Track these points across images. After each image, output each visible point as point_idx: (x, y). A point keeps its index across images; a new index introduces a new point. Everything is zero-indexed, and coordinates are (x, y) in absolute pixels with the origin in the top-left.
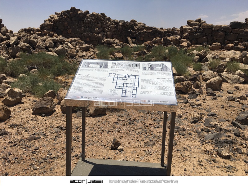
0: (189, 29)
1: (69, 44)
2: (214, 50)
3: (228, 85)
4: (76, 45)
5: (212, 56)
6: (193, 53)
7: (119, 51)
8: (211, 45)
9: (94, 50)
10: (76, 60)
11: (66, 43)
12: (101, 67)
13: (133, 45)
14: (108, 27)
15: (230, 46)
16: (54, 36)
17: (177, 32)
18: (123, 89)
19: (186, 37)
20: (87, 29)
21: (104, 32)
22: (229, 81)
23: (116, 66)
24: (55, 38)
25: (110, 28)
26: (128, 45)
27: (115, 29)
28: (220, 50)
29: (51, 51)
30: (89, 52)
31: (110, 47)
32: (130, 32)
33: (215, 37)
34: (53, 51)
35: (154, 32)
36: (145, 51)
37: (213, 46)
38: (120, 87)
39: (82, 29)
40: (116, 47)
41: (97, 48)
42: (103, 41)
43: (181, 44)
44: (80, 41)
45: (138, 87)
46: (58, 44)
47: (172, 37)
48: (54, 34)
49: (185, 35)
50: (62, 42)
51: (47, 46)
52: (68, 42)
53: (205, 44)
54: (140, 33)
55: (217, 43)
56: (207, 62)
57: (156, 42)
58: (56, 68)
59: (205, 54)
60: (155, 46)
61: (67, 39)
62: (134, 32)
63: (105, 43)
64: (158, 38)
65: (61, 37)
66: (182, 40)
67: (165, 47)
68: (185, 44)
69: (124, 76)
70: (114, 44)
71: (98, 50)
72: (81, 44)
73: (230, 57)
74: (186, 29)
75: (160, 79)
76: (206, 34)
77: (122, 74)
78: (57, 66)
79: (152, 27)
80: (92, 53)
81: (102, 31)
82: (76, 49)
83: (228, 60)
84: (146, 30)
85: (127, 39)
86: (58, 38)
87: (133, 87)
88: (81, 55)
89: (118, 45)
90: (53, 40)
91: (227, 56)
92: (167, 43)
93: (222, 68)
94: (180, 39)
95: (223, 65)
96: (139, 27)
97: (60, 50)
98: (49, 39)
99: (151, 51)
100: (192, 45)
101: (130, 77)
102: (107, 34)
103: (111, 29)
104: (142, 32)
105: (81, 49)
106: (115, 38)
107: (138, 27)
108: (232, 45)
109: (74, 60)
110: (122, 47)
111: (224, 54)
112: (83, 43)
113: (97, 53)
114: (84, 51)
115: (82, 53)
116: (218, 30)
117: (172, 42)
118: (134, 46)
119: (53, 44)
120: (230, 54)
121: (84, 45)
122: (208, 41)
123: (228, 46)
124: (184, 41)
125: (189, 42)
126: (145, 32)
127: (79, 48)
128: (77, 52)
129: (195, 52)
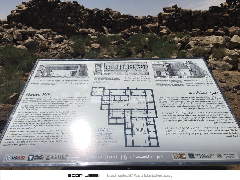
0: (168, 15)
1: (40, 36)
2: (195, 36)
3: (216, 73)
4: (48, 36)
5: (195, 42)
6: (175, 40)
7: (96, 41)
8: (190, 31)
9: (68, 41)
10: (49, 53)
11: (36, 34)
12: (74, 74)
13: (110, 34)
14: (82, 16)
15: (210, 31)
16: (23, 28)
17: (154, 20)
18: (125, 124)
19: (165, 24)
20: (59, 19)
21: (78, 21)
22: (217, 68)
23: (103, 72)
24: (24, 30)
25: (85, 17)
26: (105, 34)
27: (89, 19)
28: (200, 36)
29: (19, 44)
30: (63, 43)
31: (85, 37)
32: (106, 21)
33: (194, 23)
34: (22, 44)
35: (131, 20)
36: (123, 40)
37: (193, 32)
38: (119, 121)
39: (54, 19)
40: (92, 37)
41: (72, 39)
42: (77, 31)
43: (161, 32)
44: (52, 32)
45: (157, 117)
46: (28, 36)
47: (150, 24)
48: (23, 26)
49: (164, 22)
50: (32, 34)
51: (15, 38)
52: (39, 33)
53: (184, 30)
54: (116, 22)
55: (197, 29)
56: (191, 49)
57: (134, 30)
58: (25, 63)
59: (187, 40)
60: (134, 35)
61: (37, 31)
62: (110, 21)
63: (79, 33)
64: (136, 26)
65: (31, 29)
66: (161, 28)
67: (144, 35)
68: (164, 31)
69: (121, 93)
70: (89, 34)
71: (73, 42)
72: (54, 35)
73: (213, 43)
74: (164, 15)
75: (195, 95)
76: (185, 20)
77: (118, 88)
78: (27, 61)
79: (128, 15)
80: (66, 45)
81: (75, 21)
82: (49, 41)
83: (211, 46)
84: (122, 18)
85: (103, 28)
86: (28, 29)
87: (146, 118)
88: (54, 48)
89: (94, 35)
90: (21, 32)
91: (210, 42)
92: (145, 31)
93: (207, 55)
94: (159, 26)
95: (207, 51)
96: (115, 16)
97: (29, 43)
98: (17, 32)
99: (130, 40)
100: (171, 32)
101: (136, 93)
102: (81, 23)
103: (85, 19)
104: (118, 21)
105: (54, 41)
106: (90, 28)
107: (113, 15)
108: (212, 30)
109: (47, 53)
110: (99, 37)
111: (207, 40)
112: (56, 34)
113: (71, 44)
114: (57, 43)
115: (56, 45)
116: (197, 16)
117: (151, 30)
118: (111, 36)
119: (22, 37)
120: (213, 39)
121: (56, 36)
122: (187, 27)
123: (208, 31)
124: (163, 28)
125: (168, 29)
126: (122, 20)
127: (51, 39)
128: (50, 43)
129: (176, 39)
